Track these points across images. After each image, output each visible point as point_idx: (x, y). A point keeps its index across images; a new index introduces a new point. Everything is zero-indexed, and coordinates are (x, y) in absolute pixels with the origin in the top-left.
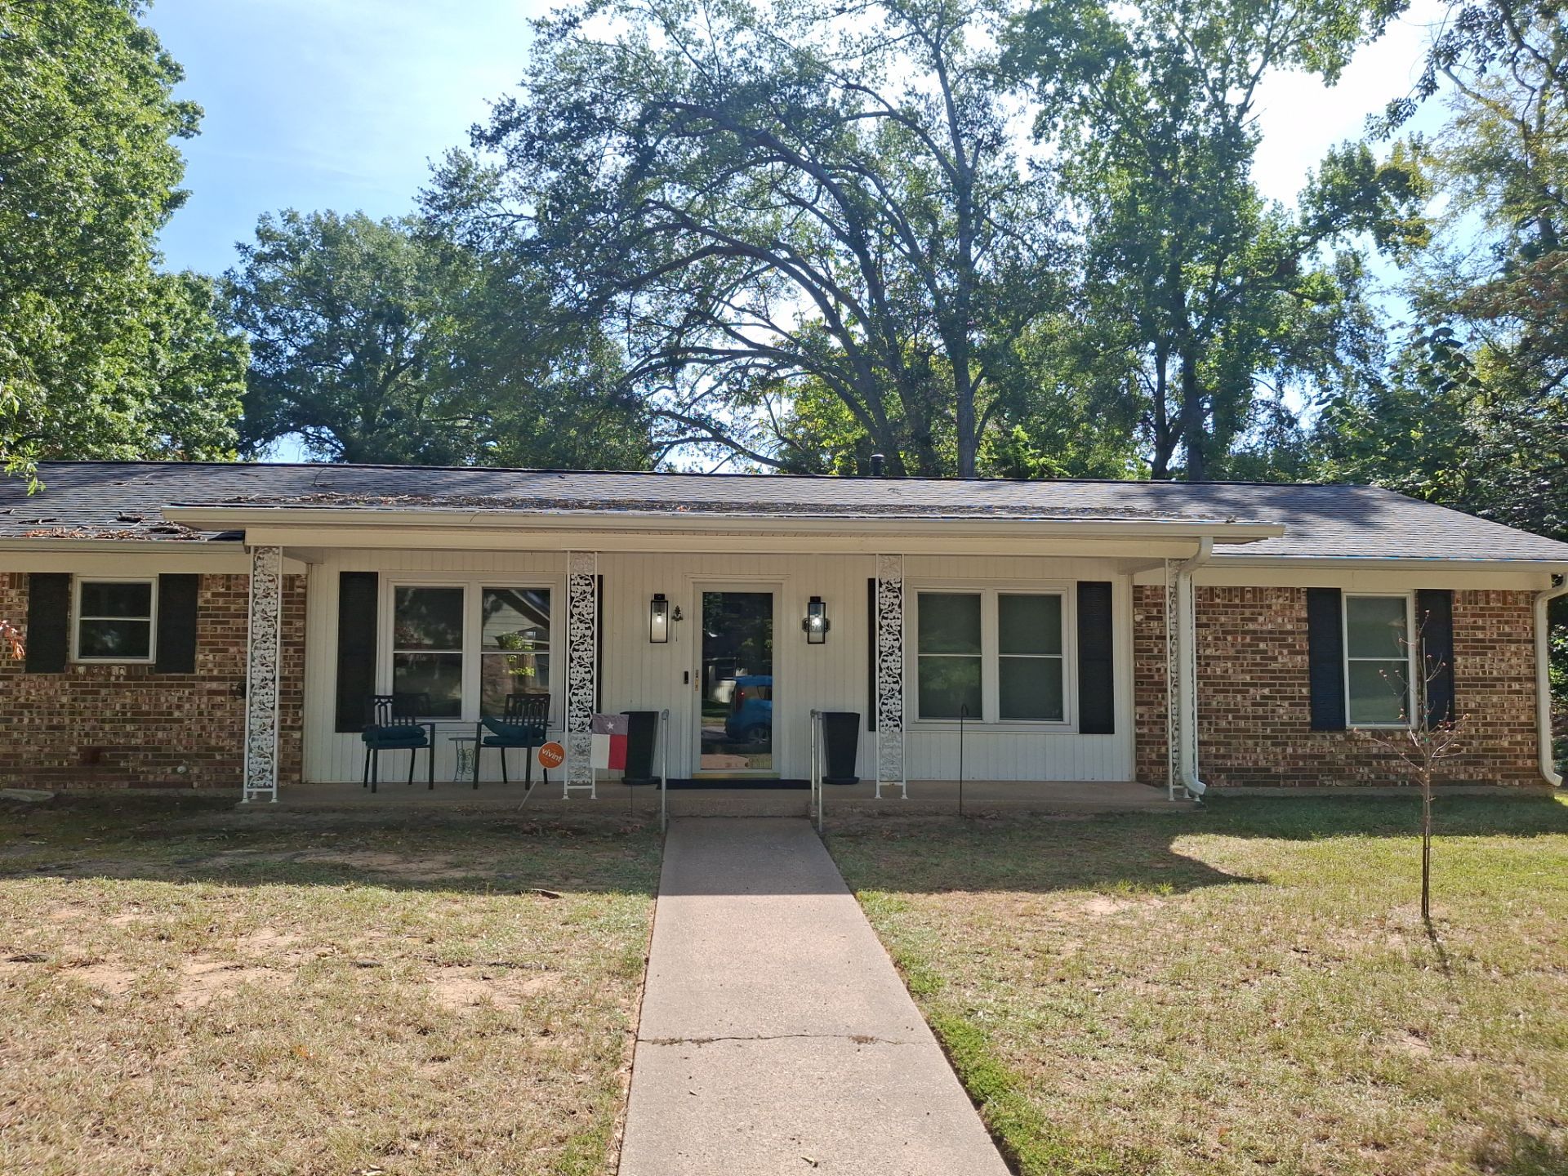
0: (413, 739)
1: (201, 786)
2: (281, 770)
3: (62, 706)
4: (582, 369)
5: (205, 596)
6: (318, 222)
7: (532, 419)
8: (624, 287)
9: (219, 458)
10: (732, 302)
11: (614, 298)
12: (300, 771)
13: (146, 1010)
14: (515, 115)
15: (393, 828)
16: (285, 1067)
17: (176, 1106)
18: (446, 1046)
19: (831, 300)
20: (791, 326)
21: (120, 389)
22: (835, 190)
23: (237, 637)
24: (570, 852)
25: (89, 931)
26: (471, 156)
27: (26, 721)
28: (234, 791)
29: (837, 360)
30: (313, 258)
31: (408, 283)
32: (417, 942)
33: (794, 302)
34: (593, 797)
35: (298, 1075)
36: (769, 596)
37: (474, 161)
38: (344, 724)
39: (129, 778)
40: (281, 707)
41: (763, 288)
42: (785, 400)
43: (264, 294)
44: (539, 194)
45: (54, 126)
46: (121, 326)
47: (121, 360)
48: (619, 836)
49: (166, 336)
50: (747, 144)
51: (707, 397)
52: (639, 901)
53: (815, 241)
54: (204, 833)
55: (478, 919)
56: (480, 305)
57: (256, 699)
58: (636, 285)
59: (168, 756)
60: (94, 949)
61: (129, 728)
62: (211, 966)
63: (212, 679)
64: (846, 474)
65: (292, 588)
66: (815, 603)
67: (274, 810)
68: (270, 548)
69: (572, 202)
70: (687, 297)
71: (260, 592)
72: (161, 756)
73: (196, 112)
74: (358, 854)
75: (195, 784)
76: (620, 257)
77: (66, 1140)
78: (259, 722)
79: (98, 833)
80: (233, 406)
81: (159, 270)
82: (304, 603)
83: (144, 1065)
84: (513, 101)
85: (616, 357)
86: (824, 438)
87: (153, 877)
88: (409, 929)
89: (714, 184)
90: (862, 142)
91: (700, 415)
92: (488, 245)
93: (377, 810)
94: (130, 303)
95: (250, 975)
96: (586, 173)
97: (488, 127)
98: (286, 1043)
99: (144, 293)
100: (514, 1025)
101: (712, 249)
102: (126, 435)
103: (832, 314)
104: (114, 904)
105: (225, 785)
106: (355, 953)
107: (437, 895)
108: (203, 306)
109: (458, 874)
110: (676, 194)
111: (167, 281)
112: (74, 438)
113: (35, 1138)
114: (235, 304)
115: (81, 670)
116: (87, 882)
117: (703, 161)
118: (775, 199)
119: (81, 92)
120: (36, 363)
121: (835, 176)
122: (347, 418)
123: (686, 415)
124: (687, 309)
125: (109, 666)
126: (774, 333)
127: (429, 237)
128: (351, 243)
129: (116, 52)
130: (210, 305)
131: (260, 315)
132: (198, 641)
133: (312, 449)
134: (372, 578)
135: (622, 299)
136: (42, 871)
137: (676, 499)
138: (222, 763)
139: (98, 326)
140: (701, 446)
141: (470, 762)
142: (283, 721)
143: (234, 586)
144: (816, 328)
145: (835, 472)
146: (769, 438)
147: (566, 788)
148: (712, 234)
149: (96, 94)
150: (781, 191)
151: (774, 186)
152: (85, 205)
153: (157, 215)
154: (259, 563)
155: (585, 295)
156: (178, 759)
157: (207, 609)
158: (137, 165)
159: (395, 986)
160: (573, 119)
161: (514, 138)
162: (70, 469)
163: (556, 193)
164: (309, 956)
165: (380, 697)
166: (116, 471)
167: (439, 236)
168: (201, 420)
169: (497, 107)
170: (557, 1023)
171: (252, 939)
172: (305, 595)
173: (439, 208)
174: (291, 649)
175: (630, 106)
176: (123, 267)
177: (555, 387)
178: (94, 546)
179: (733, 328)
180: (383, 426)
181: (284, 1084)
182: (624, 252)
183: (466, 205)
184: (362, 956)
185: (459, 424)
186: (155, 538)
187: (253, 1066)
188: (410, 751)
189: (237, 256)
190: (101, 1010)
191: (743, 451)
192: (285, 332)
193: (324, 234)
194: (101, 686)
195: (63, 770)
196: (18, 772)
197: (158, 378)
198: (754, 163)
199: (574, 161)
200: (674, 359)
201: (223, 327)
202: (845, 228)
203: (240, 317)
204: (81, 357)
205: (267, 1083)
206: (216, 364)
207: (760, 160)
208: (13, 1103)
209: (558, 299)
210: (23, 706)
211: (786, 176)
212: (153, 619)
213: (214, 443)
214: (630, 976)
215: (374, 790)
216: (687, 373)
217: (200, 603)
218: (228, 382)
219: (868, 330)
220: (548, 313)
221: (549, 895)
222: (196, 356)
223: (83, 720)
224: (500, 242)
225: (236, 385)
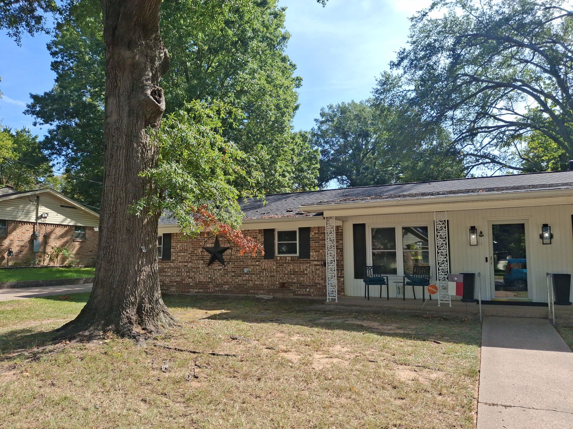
0: (381, 282)
1: (314, 296)
2: (338, 291)
3: (274, 270)
4: (434, 143)
5: (312, 234)
6: (339, 107)
7: (416, 163)
8: (450, 109)
9: (313, 190)
10: (497, 106)
11: (446, 114)
12: (344, 292)
13: (304, 369)
14: (406, 54)
15: (376, 313)
16: (348, 394)
17: (315, 402)
18: (403, 394)
19: (543, 98)
20: (524, 112)
21: (284, 171)
22: (542, 53)
23: (322, 247)
24: (443, 327)
25: (286, 341)
26: (390, 73)
27: (264, 274)
28: (324, 298)
29: (547, 122)
30: (338, 119)
31: (369, 122)
32: (389, 355)
33: (525, 102)
34: (450, 306)
35: (353, 397)
36: (523, 225)
37: (391, 74)
38: (357, 276)
39: (293, 292)
40: (337, 270)
41: (510, 99)
42: (523, 143)
43: (323, 134)
44: (415, 81)
45: (262, 92)
46: (283, 151)
47: (284, 162)
48: (462, 322)
49: (296, 152)
50: (499, 43)
51: (488, 146)
52: (473, 348)
53: (533, 75)
54: (317, 311)
55: (410, 349)
56: (395, 125)
57: (329, 267)
58: (455, 107)
59: (304, 285)
60: (288, 347)
61: (292, 276)
62: (322, 356)
63: (315, 261)
64: (555, 170)
65: (338, 230)
66: (545, 227)
67: (337, 305)
68: (331, 217)
69: (428, 81)
70: (477, 108)
71: (329, 232)
72: (303, 286)
73: (301, 79)
74: (365, 321)
75: (312, 295)
76: (448, 97)
77: (286, 408)
78: (330, 275)
79: (285, 309)
80: (316, 172)
81: (293, 132)
82: (342, 235)
83: (305, 387)
84: (405, 49)
85: (448, 136)
86: (543, 156)
87: (302, 325)
88: (386, 350)
89: (486, 62)
90: (554, 30)
91: (485, 153)
92: (397, 103)
93: (371, 306)
94: (285, 143)
95: (335, 361)
96: (433, 69)
97: (396, 61)
98: (348, 386)
99: (289, 140)
100: (428, 389)
101: (487, 87)
102: (286, 185)
103: (543, 104)
104: (292, 333)
105: (321, 296)
106: (368, 356)
107: (394, 338)
108: (306, 141)
109: (401, 331)
110: (470, 69)
111: (295, 134)
112: (272, 187)
113: (277, 405)
114: (315, 138)
115: (278, 258)
116: (284, 325)
117: (480, 54)
118: (513, 62)
119: (270, 80)
120: (261, 166)
121: (541, 47)
122: (351, 172)
123: (479, 154)
124: (476, 113)
125: (286, 257)
126: (516, 116)
127: (377, 105)
128: (350, 112)
129: (278, 65)
130: (308, 140)
131: (322, 141)
132: (311, 248)
133: (340, 183)
134: (363, 225)
135: (450, 113)
136: (271, 321)
137: (478, 187)
138: (320, 288)
139: (277, 152)
140: (486, 165)
141: (401, 291)
142: (338, 275)
143: (321, 230)
144: (536, 111)
145: (549, 170)
146: (517, 159)
147: (439, 302)
148: (486, 81)
149: (273, 80)
150: (516, 59)
151: (512, 57)
152: (272, 115)
153: (292, 114)
154: (328, 222)
155: (435, 114)
156: (306, 287)
157: (313, 238)
158: (285, 99)
159: (383, 370)
160: (428, 50)
161: (406, 62)
162: (272, 197)
163: (422, 79)
164: (353, 356)
165: (368, 267)
166: (285, 197)
167: (380, 103)
168: (307, 178)
169: (399, 53)
170: (444, 391)
171: (334, 348)
172: (342, 232)
173: (380, 94)
174: (339, 250)
175: (449, 40)
176: (283, 132)
177: (424, 151)
178: (280, 220)
179: (497, 117)
180: (363, 173)
181: (349, 400)
182: (450, 95)
183: (389, 91)
184: (370, 358)
185: (389, 169)
186: (297, 216)
187: (339, 392)
188: (380, 286)
189: (315, 123)
190: (291, 367)
191: (505, 166)
192: (330, 146)
193: (341, 110)
194: (284, 263)
195: (275, 289)
196: (263, 290)
197: (294, 166)
198: (503, 50)
199: (428, 65)
200: (472, 133)
201: (312, 147)
202: (548, 67)
203: (317, 143)
204: (273, 162)
205: (343, 399)
206: (310, 159)
207: (505, 48)
208: (271, 393)
209: (424, 117)
210: (263, 270)
211: (518, 52)
212: (298, 242)
213: (311, 185)
214: (473, 377)
215: (369, 299)
216: (478, 138)
217: (311, 236)
218: (314, 165)
219: (562, 108)
220: (421, 123)
221: (437, 342)
222: (304, 158)
223: (280, 274)
224: (402, 101)
225: (316, 165)
